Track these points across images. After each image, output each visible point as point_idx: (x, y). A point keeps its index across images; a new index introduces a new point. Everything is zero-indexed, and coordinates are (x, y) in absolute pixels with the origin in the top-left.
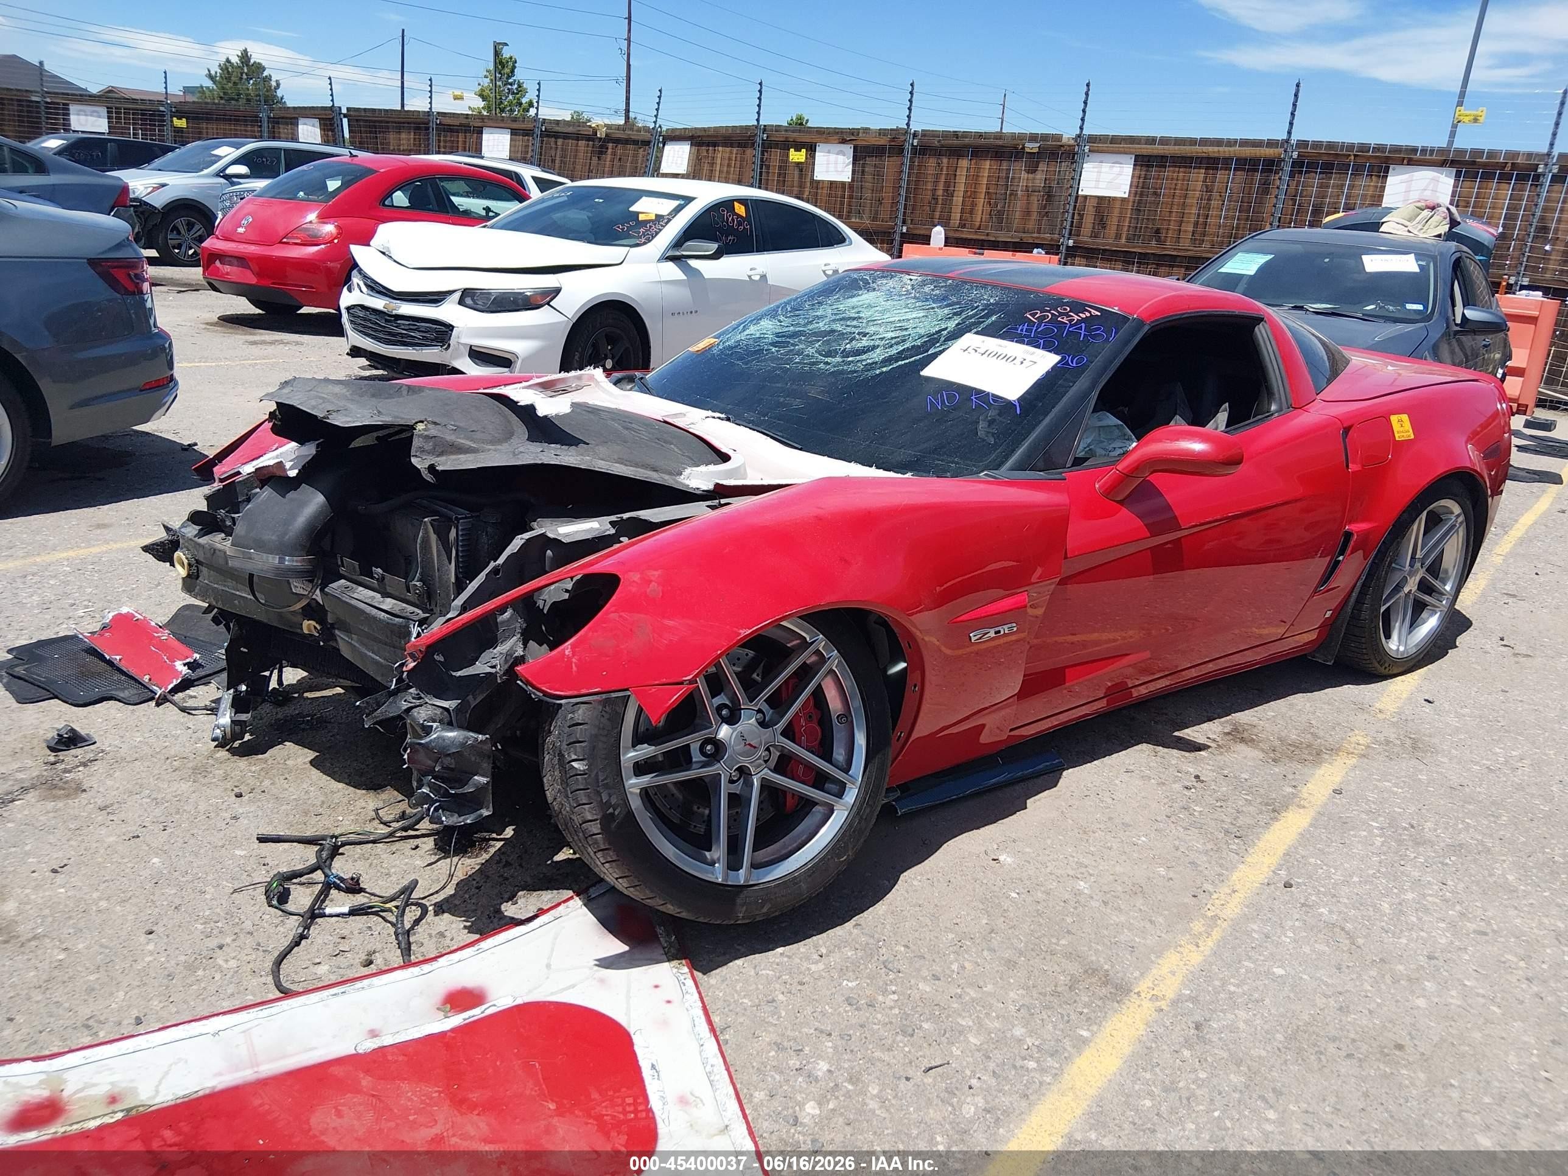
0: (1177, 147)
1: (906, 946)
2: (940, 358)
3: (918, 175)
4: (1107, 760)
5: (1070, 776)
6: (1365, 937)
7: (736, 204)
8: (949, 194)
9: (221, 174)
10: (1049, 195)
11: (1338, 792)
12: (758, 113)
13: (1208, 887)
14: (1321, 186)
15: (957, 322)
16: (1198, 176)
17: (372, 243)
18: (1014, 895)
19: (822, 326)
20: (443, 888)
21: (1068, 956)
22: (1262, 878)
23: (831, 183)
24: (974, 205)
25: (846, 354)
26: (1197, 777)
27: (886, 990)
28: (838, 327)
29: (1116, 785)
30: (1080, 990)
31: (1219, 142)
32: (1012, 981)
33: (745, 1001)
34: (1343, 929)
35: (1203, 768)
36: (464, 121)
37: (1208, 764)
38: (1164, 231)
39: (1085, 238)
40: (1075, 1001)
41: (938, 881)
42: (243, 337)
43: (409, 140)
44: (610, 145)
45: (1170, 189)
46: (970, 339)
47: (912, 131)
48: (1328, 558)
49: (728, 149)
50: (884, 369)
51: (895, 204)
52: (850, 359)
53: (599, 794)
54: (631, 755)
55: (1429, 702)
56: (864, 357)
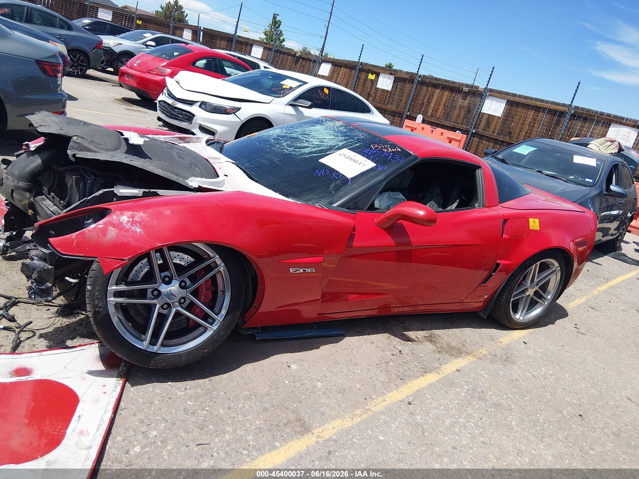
0: (525, 100)
1: (225, 393)
2: (330, 155)
3: (418, 93)
4: (366, 337)
5: (348, 340)
6: (430, 433)
7: (325, 89)
8: (429, 102)
9: (144, 44)
10: (469, 110)
11: (458, 371)
12: (360, 57)
13: (374, 396)
14: (581, 126)
15: (344, 143)
16: (531, 113)
17: (175, 77)
18: (287, 382)
19: (295, 135)
20: (48, 327)
21: (293, 412)
22: (400, 398)
23: (383, 90)
24: (438, 109)
25: (296, 148)
26: (400, 351)
27: (204, 409)
28: (300, 137)
29: (363, 347)
30: (288, 427)
31: (542, 101)
32: (261, 416)
33: (140, 400)
34: (422, 427)
35: (405, 348)
36: (247, 41)
37: (408, 347)
38: (513, 133)
39: (480, 130)
40: (283, 431)
41: (258, 370)
42: (125, 106)
43: (224, 44)
44: (301, 60)
45: (519, 116)
46: (345, 151)
47: (419, 75)
48: (487, 272)
49: (346, 69)
50: (306, 156)
51: (406, 102)
52: (297, 150)
53: (94, 301)
54: (113, 288)
55: (525, 343)
56: (302, 150)
